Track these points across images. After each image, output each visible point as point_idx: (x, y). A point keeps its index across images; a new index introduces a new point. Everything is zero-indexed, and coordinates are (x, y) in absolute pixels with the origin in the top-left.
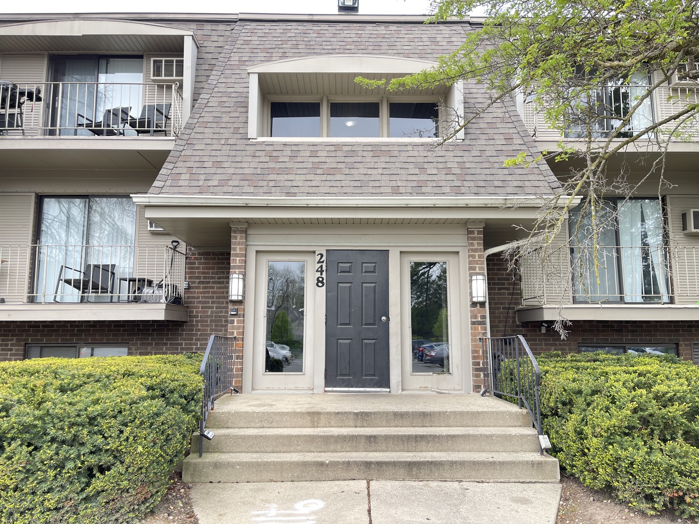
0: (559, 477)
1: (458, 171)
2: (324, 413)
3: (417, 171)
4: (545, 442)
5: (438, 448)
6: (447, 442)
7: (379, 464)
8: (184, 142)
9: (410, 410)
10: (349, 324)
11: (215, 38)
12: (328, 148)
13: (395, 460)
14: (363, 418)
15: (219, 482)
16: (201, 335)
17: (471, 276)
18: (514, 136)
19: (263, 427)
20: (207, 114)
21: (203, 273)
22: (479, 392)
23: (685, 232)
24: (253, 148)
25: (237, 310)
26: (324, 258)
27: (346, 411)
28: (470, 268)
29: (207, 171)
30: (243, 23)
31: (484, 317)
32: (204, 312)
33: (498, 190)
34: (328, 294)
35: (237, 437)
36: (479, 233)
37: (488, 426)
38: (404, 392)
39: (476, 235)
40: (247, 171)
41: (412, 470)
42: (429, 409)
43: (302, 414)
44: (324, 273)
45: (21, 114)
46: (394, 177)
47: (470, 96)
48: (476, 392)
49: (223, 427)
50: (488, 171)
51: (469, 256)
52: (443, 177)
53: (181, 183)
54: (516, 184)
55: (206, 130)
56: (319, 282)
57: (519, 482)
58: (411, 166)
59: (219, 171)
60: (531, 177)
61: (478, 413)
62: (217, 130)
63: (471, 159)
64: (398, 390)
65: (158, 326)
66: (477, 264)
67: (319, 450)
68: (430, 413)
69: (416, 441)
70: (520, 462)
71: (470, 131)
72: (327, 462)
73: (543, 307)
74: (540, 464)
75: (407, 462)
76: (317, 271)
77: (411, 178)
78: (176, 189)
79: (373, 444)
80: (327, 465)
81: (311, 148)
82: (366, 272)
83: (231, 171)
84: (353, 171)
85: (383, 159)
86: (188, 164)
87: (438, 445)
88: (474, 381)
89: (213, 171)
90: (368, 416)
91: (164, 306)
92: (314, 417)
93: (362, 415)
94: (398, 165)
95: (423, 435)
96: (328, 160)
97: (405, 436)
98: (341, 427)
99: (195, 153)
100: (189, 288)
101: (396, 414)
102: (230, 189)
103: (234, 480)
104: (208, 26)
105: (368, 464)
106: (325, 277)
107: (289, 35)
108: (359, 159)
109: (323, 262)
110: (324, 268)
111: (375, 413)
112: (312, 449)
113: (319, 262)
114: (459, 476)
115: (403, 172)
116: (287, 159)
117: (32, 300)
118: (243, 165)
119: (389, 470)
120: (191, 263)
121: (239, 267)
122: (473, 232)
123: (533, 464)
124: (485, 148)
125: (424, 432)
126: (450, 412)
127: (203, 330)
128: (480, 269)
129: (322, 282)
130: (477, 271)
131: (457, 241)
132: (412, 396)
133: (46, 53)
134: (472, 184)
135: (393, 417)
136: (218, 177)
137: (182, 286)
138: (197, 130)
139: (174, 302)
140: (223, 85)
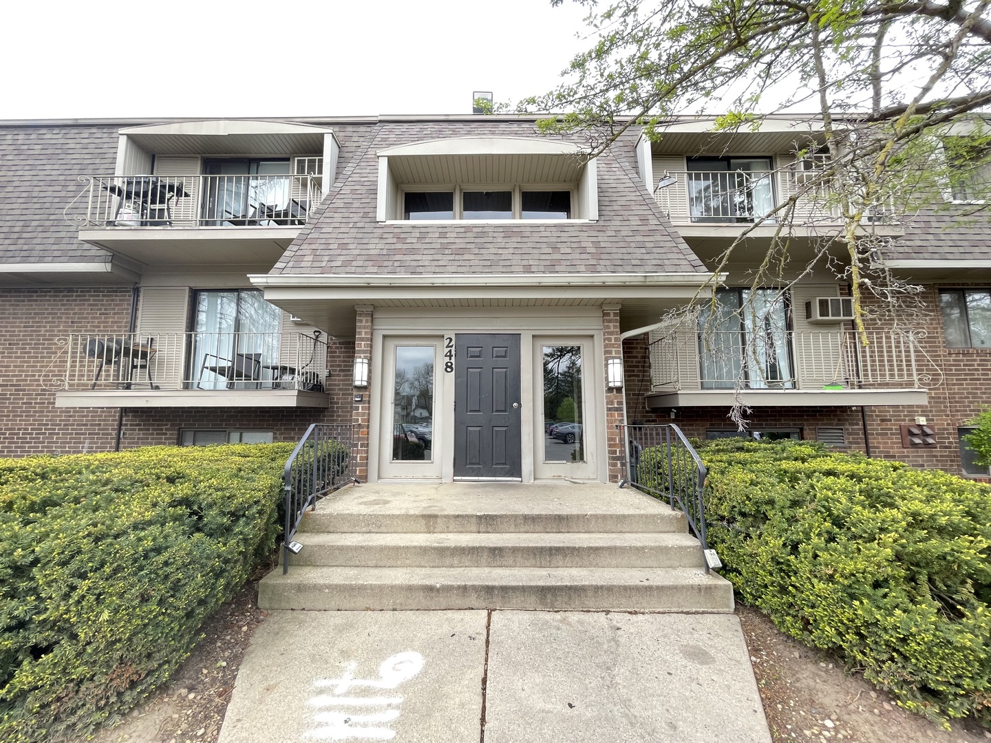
0: (733, 605)
1: (593, 250)
2: (442, 516)
3: (550, 251)
4: (713, 559)
5: (577, 563)
6: (589, 556)
7: (505, 589)
8: (312, 226)
9: (543, 513)
10: (479, 411)
11: (356, 139)
12: (458, 230)
13: (525, 584)
14: (488, 522)
15: (304, 609)
16: (341, 420)
17: (607, 360)
18: (650, 217)
19: (370, 532)
20: (338, 201)
21: (344, 361)
22: (616, 482)
23: (809, 320)
24: (381, 231)
25: (362, 396)
26: (453, 343)
27: (467, 513)
28: (606, 352)
29: (331, 252)
30: (382, 124)
31: (620, 403)
32: (345, 399)
33: (636, 269)
34: (458, 380)
35: (333, 548)
36: (615, 314)
37: (636, 532)
38: (537, 482)
39: (612, 317)
40: (372, 252)
41: (545, 596)
42: (565, 511)
43: (416, 517)
44: (453, 358)
45: (168, 209)
46: (526, 257)
47: (603, 181)
48: (613, 482)
49: (323, 532)
50: (624, 250)
51: (605, 340)
52: (578, 256)
53: (303, 264)
54: (654, 262)
55: (336, 215)
56: (448, 367)
57: (682, 612)
58: (544, 246)
59: (344, 252)
60: (670, 256)
61: (624, 516)
62: (347, 215)
63: (606, 239)
64: (530, 480)
65: (301, 412)
66: (614, 347)
67: (432, 565)
68: (567, 516)
69: (551, 555)
70: (683, 587)
71: (604, 213)
72: (438, 586)
73: (679, 392)
74: (709, 589)
75: (540, 587)
76: (446, 356)
77: (543, 257)
78: (298, 270)
79: (497, 558)
80: (438, 590)
81: (441, 230)
82: (497, 357)
83: (357, 252)
84: (482, 251)
85: (514, 240)
86: (313, 247)
87: (577, 559)
88: (610, 469)
89: (338, 252)
90: (494, 520)
91: (296, 393)
92: (430, 520)
93: (486, 518)
94: (530, 245)
95: (559, 548)
96: (457, 241)
97: (537, 548)
98: (462, 532)
99: (321, 236)
100: (330, 375)
101: (526, 518)
102: (353, 269)
103: (321, 606)
104: (350, 128)
105: (489, 590)
106: (453, 362)
107: (425, 132)
108: (490, 240)
109: (452, 346)
110: (453, 353)
111: (501, 516)
112: (423, 563)
113: (448, 347)
114: (606, 604)
115: (535, 251)
116: (414, 240)
117: (187, 387)
118: (368, 246)
119: (517, 597)
120: (332, 352)
121: (364, 352)
122: (608, 314)
123: (699, 589)
124: (621, 228)
125: (560, 542)
126: (591, 515)
127: (344, 416)
128: (617, 352)
129: (451, 367)
130: (614, 354)
131: (591, 324)
132: (545, 486)
133: (199, 156)
134: (608, 263)
135: (523, 522)
136: (342, 258)
137: (323, 374)
138: (326, 215)
139: (312, 389)
140: (358, 175)
